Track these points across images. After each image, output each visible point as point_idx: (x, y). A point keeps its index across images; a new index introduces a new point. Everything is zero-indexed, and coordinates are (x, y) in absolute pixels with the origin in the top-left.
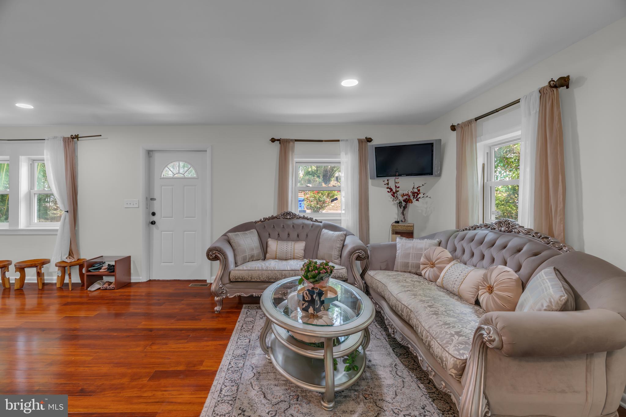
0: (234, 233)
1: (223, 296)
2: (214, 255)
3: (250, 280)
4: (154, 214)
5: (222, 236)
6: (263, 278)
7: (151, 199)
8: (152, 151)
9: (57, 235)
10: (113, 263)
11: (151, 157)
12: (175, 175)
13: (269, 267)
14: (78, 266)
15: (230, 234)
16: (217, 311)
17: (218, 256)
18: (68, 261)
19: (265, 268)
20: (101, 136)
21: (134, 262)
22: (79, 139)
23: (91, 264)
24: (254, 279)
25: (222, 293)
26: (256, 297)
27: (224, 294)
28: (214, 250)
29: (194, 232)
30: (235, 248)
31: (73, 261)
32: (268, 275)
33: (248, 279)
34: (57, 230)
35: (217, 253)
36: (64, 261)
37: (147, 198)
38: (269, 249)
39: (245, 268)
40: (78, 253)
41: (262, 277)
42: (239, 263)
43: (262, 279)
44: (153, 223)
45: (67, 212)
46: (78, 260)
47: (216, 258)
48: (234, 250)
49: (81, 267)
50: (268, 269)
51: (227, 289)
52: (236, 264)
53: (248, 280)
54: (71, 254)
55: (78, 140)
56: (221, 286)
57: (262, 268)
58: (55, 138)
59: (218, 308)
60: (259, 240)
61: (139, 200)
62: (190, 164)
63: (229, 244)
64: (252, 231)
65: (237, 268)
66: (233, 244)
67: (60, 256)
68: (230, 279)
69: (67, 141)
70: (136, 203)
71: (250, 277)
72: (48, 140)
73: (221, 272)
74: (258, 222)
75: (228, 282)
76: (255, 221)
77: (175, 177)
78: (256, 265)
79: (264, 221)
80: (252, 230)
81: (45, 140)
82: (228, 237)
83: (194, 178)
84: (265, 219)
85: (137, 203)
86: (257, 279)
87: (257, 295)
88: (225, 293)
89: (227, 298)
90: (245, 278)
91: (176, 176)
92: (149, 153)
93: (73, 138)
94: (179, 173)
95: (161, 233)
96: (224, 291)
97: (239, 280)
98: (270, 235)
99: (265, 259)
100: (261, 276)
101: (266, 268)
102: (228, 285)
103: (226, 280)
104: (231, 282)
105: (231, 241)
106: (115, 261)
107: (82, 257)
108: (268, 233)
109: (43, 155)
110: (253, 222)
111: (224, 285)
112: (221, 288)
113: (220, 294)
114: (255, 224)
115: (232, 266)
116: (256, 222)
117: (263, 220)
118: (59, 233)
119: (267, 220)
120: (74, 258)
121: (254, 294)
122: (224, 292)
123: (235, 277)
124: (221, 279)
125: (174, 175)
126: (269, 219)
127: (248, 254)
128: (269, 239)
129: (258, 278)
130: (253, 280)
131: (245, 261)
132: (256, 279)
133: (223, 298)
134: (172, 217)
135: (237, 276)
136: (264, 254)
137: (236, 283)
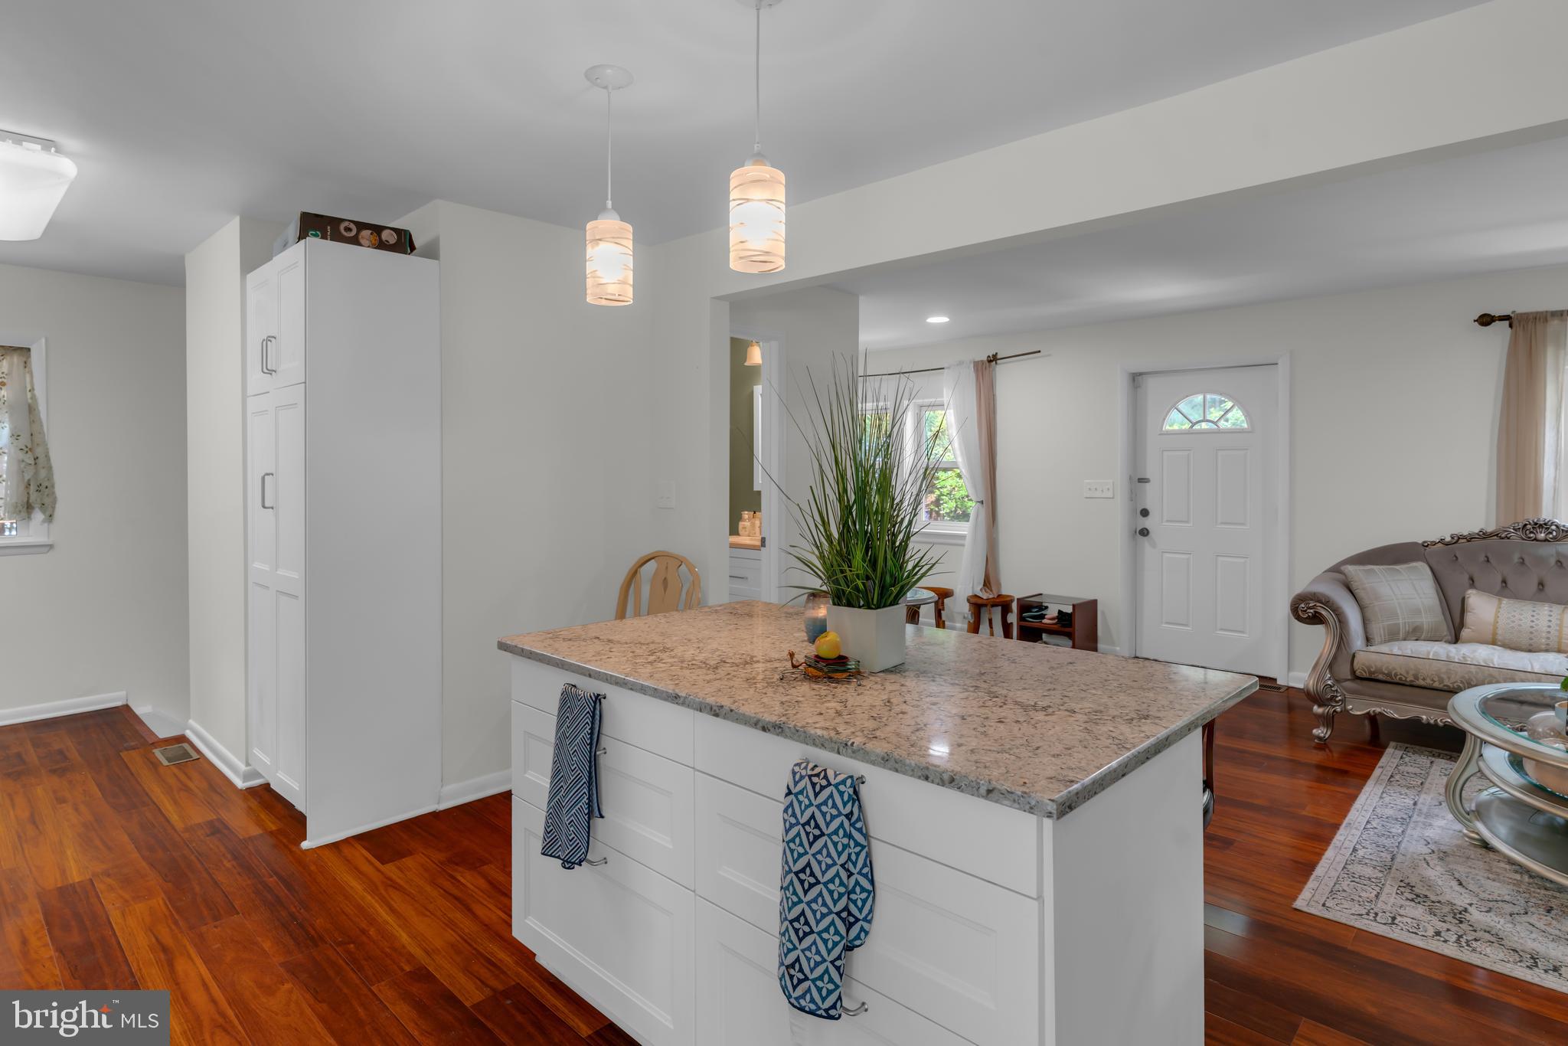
0: (1362, 567)
1: (1335, 706)
2: (1311, 611)
3: (1412, 681)
4: (1145, 513)
5: (1325, 572)
6: (1452, 680)
7: (1139, 479)
8: (1141, 374)
9: (963, 545)
10: (1069, 609)
11: (1139, 387)
12: (1194, 424)
13: (1472, 656)
14: (1000, 608)
15: (1350, 569)
16: (1320, 738)
17: (1320, 614)
18: (985, 596)
19: (1457, 657)
20: (1039, 352)
21: (1103, 613)
22: (998, 362)
23: (1025, 606)
24: (1424, 679)
25: (1333, 698)
26: (1429, 724)
27: (1337, 702)
28: (1312, 600)
29: (1242, 560)
30: (1366, 601)
31: (991, 596)
32: (1466, 676)
33: (1406, 678)
34: (963, 537)
35: (1319, 608)
36: (976, 596)
37: (1130, 478)
38: (1469, 618)
39: (1396, 651)
40: (999, 585)
41: (1449, 678)
42: (1376, 639)
43: (1446, 682)
44: (1144, 532)
45: (982, 502)
46: (999, 596)
47: (1316, 619)
48: (1362, 608)
49: (1006, 609)
50: (1469, 662)
51: (1345, 693)
52: (1368, 640)
53: (1405, 680)
54: (987, 584)
55: (996, 363)
56: (1329, 682)
57: (1448, 656)
58: (961, 363)
59: (1322, 732)
60: (1437, 591)
61: (1113, 483)
62: (1231, 397)
63: (1349, 592)
64: (1416, 567)
65: (1372, 649)
66: (1360, 593)
67: (971, 585)
68: (1353, 672)
69: (979, 368)
70: (1108, 489)
71: (1411, 672)
72: (949, 368)
73: (1331, 649)
74: (1434, 544)
75: (1349, 677)
76: (1425, 542)
77: (1196, 429)
78: (1429, 649)
79: (1455, 543)
80: (1414, 564)
81: (943, 368)
82: (1346, 576)
83: (1242, 431)
84: (1457, 539)
85: (1111, 489)
86: (1433, 680)
87: (1432, 722)
88: (1340, 700)
89: (1345, 712)
90: (1396, 675)
91: (1197, 427)
92: (1136, 379)
93: (990, 361)
94: (1205, 420)
95: (1162, 556)
96: (1337, 697)
97: (1381, 677)
98: (1473, 581)
99: (1456, 639)
100: (1445, 676)
101: (1462, 659)
102: (1348, 684)
103: (1344, 671)
104: (1356, 678)
105: (1354, 586)
106: (1074, 606)
107: (1004, 592)
108: (1466, 577)
109: (943, 397)
110: (1415, 544)
111: (1338, 681)
112: (1331, 687)
113: (1328, 699)
114: (1422, 549)
115: (1357, 642)
116: (1425, 545)
117: (1448, 539)
118: (968, 542)
119: (1465, 540)
120: (991, 591)
121: (1424, 717)
122: (1337, 699)
123: (1369, 668)
124: (1331, 666)
125: (1192, 427)
126: (1470, 538)
127: (1403, 621)
128: (1470, 591)
129: (1436, 679)
130: (1421, 683)
131: (1393, 636)
132: (1429, 681)
133: (1335, 711)
134: (1187, 522)
135: (1375, 666)
136: (1456, 628)
137: (1372, 684)
